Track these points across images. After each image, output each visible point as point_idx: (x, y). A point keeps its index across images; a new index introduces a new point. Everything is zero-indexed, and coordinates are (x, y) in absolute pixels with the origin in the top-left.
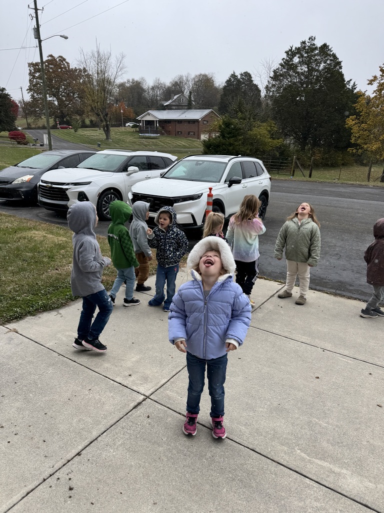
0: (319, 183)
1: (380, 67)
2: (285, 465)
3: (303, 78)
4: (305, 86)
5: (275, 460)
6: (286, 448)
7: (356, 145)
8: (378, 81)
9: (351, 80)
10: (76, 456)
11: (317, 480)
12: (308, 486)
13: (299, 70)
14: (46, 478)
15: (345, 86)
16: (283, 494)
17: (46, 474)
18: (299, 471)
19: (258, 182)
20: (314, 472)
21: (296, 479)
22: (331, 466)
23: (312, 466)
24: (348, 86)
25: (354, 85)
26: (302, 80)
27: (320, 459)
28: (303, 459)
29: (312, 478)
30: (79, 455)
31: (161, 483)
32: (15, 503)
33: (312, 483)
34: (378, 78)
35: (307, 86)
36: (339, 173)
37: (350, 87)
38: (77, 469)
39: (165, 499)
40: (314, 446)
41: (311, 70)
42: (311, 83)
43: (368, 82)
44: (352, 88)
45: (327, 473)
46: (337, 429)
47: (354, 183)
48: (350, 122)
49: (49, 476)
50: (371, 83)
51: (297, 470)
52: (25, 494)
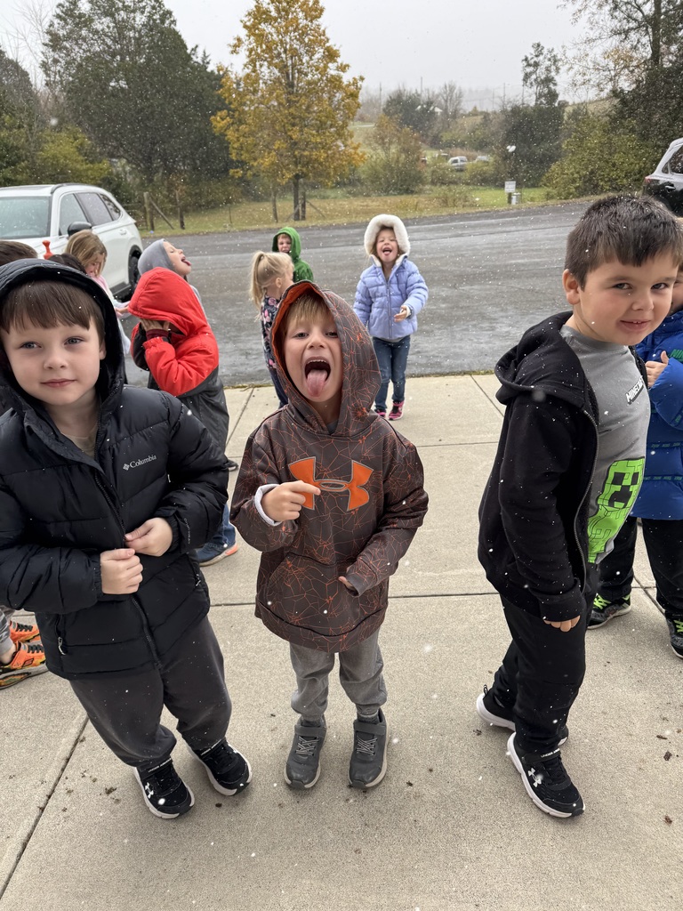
0: (204, 235)
1: (242, 21)
2: (415, 594)
3: (109, 42)
4: (118, 58)
5: (399, 595)
6: (402, 577)
7: (241, 164)
8: (245, 47)
9: (197, 46)
10: (75, 745)
11: (464, 593)
12: (460, 604)
13: (97, 26)
14: (42, 805)
15: (189, 58)
16: (438, 626)
17: (39, 798)
18: (437, 593)
19: (118, 231)
20: (454, 586)
21: (440, 603)
22: (470, 571)
23: (447, 581)
24: (195, 59)
25: (205, 57)
26: (109, 47)
27: (452, 569)
28: (433, 579)
29: (458, 593)
30: (82, 741)
31: (262, 701)
32: (8, 872)
33: (461, 598)
34: (244, 40)
35: (123, 59)
36: (227, 217)
37: (199, 60)
38: (95, 760)
39: (285, 717)
40: (435, 559)
41: (122, 27)
42: (129, 53)
43: (231, 49)
44: (203, 62)
45: (469, 580)
46: (446, 529)
47: (261, 227)
48: (219, 121)
49: (46, 798)
50: (235, 49)
51: (433, 593)
52: (20, 848)
